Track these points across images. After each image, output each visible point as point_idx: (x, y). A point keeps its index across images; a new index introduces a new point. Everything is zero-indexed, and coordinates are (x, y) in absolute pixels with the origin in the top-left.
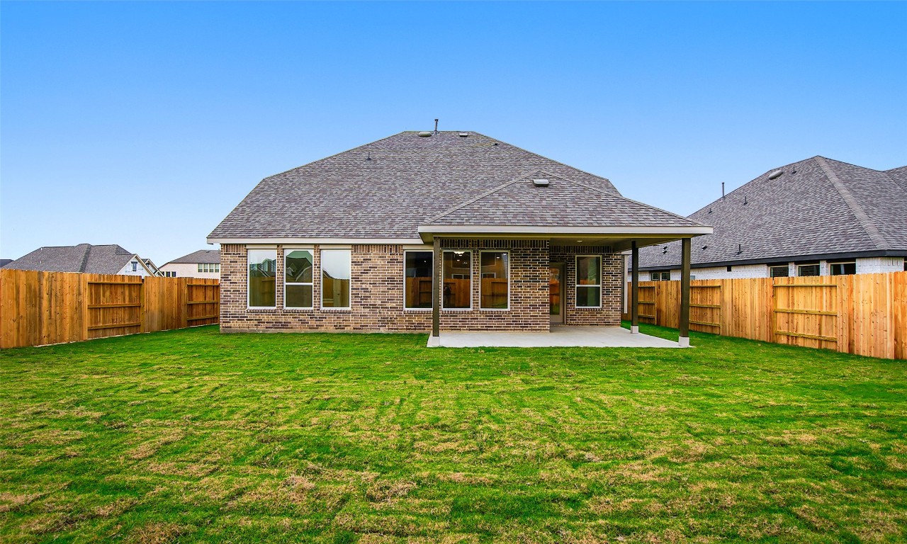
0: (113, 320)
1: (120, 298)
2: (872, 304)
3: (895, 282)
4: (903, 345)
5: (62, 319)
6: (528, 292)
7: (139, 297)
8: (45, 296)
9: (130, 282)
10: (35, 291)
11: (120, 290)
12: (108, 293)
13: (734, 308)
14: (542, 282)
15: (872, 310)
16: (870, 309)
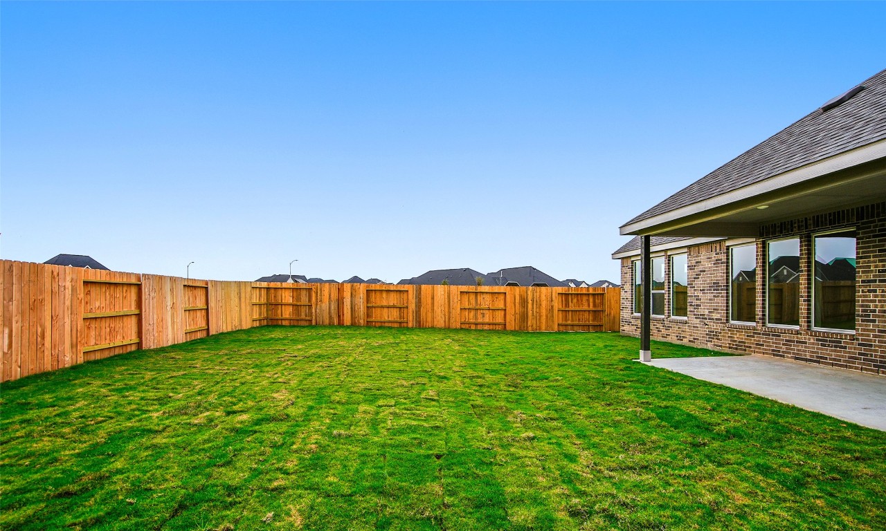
0: (579, 319)
1: (586, 304)
5: (540, 316)
7: (602, 303)
8: (530, 302)
9: (594, 293)
10: (524, 299)
11: (585, 298)
12: (575, 300)
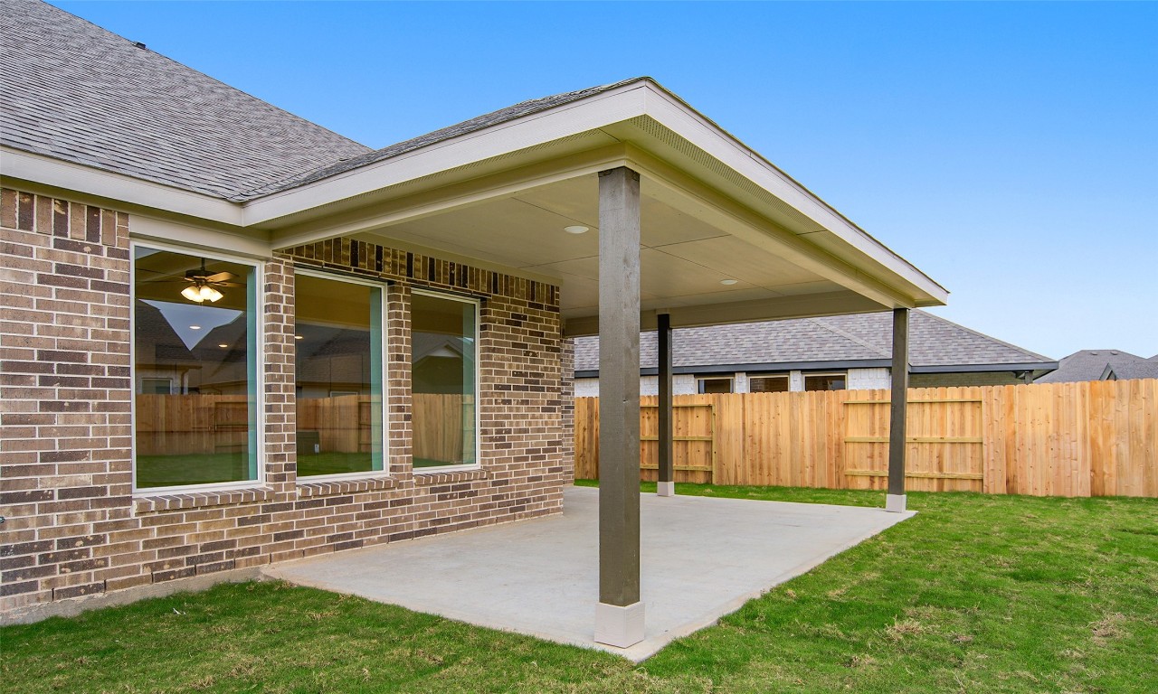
2: (1051, 426)
3: (1091, 394)
4: (1106, 477)
6: (523, 417)
13: (748, 440)
14: (548, 389)
15: (1051, 432)
16: (1047, 432)
